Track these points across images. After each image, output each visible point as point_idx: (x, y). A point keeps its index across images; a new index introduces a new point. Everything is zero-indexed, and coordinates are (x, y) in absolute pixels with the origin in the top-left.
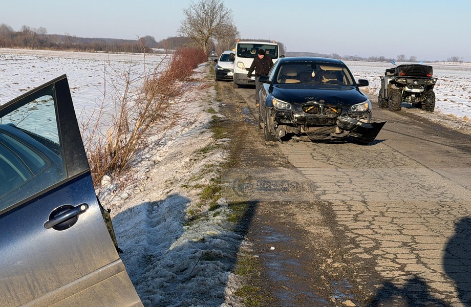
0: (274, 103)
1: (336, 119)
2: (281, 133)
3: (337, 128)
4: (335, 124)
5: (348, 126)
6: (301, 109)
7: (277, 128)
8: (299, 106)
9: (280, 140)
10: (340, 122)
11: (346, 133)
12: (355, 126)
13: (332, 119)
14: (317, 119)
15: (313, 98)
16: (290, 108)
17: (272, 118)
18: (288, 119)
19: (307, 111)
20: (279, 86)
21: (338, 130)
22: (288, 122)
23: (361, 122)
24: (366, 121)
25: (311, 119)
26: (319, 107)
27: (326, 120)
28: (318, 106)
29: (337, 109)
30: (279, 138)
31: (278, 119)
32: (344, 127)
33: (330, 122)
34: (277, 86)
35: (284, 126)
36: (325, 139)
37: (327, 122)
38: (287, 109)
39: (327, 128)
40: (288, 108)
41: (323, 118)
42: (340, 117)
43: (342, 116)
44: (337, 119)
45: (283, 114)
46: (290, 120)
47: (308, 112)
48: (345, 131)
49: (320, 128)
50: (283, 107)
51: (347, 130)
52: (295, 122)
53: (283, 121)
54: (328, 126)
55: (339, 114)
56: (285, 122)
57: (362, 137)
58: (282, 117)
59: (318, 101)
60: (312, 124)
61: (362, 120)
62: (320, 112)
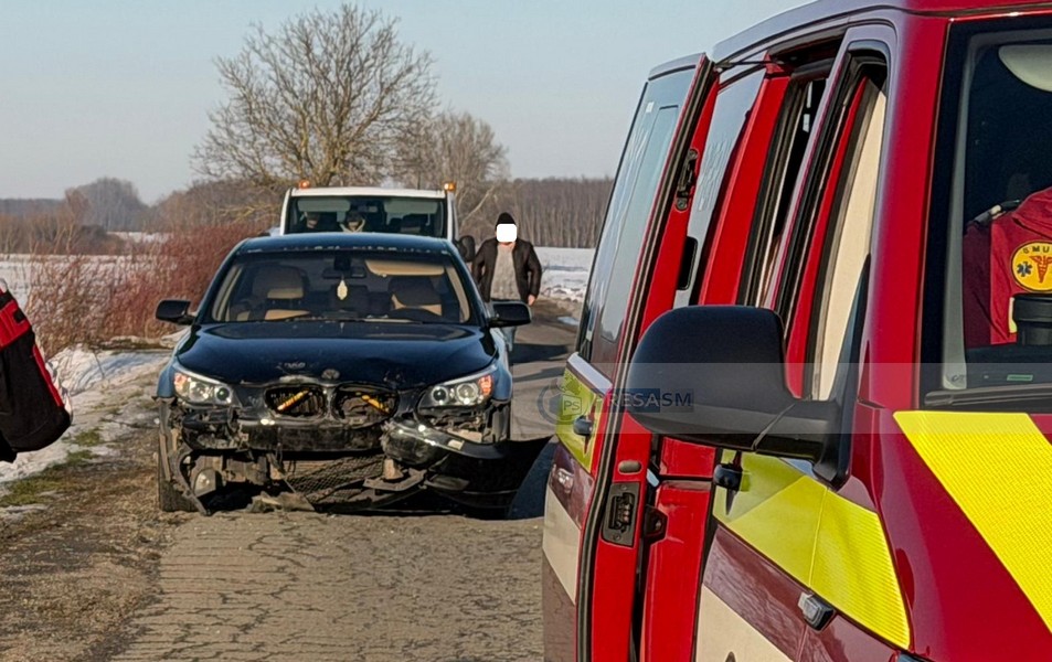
0: (179, 387)
1: (376, 431)
2: (203, 482)
3: (389, 463)
4: (378, 450)
5: (419, 454)
6: (260, 401)
7: (193, 465)
8: (254, 393)
9: (199, 505)
10: (391, 440)
11: (416, 476)
12: (439, 452)
13: (363, 431)
14: (315, 432)
15: (302, 365)
16: (229, 400)
17: (175, 433)
18: (220, 434)
19: (281, 407)
20: (218, 331)
21: (390, 469)
22: (221, 444)
23: (459, 438)
24: (476, 437)
25: (294, 432)
26: (321, 393)
27: (344, 435)
28: (318, 391)
29: (382, 398)
30: (194, 498)
31: (191, 434)
32: (409, 455)
33: (357, 440)
34: (209, 331)
35: (215, 459)
36: (354, 499)
37: (349, 442)
38: (218, 401)
39: (355, 463)
40: (223, 398)
41: (333, 430)
42: (389, 426)
43: (398, 420)
44: (381, 433)
45: (206, 419)
46: (225, 438)
47: (287, 412)
48: (412, 471)
49: (330, 463)
50: (206, 396)
51: (419, 468)
52: (244, 446)
53: (206, 443)
54: (355, 455)
55: (388, 416)
56: (213, 447)
57: (467, 488)
58: (204, 430)
59: (317, 373)
60: (299, 448)
61: (463, 433)
62: (325, 410)
